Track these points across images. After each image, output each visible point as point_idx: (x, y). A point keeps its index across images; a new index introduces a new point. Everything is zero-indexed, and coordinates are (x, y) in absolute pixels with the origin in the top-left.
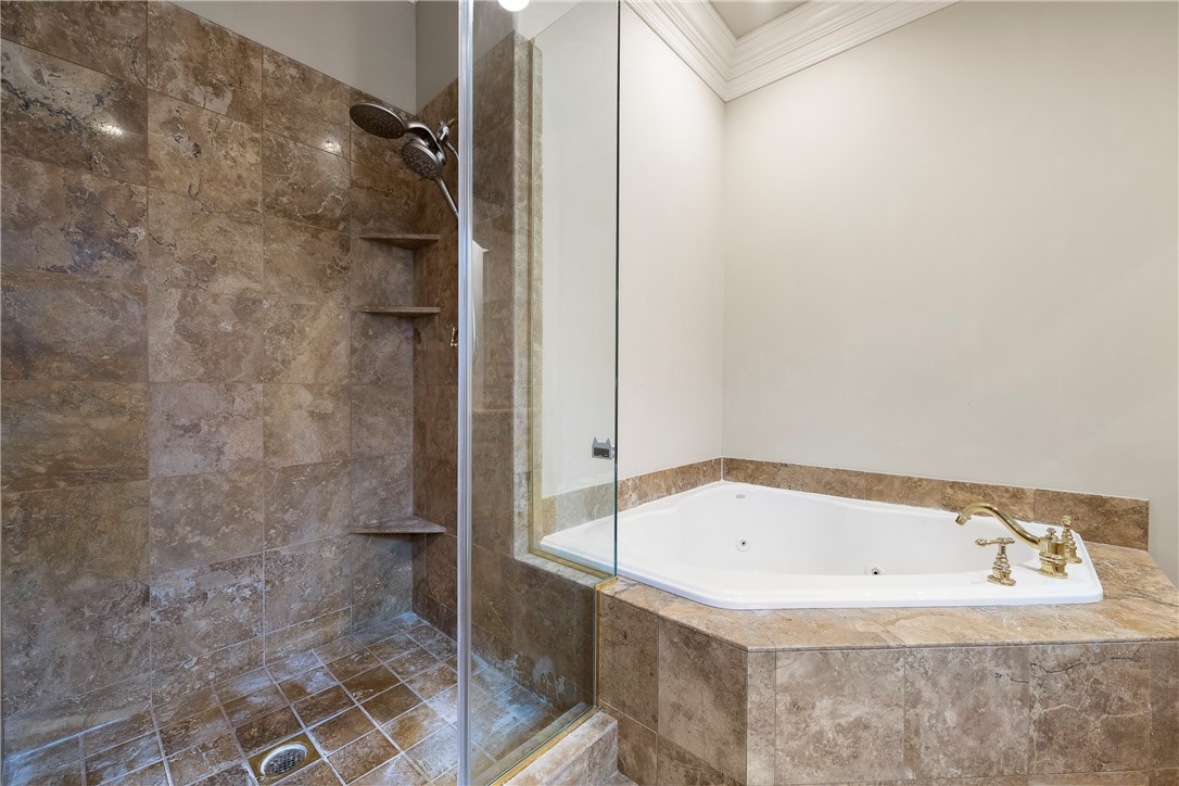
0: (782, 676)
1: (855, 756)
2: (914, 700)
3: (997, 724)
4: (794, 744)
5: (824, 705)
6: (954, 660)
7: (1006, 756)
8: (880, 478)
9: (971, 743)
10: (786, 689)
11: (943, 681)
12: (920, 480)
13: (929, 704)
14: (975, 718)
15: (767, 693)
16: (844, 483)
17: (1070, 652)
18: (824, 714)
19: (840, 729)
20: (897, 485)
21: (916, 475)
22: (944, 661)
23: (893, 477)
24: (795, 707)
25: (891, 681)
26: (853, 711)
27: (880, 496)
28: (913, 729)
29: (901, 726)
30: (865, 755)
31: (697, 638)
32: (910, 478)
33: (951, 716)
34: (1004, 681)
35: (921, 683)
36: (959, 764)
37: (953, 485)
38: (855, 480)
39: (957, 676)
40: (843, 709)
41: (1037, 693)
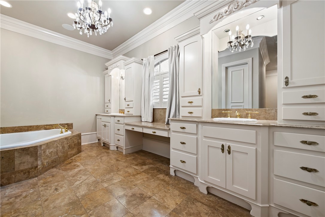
0: (42, 148)
1: (51, 156)
2: (57, 147)
3: (65, 147)
4: (44, 157)
5: (47, 151)
6: (61, 141)
7: (66, 151)
8: (31, 126)
9: (63, 150)
10: (43, 150)
11: (60, 144)
12: (40, 125)
13: (59, 147)
14: (63, 147)
15: (40, 151)
16: (21, 129)
17: (71, 137)
18: (47, 152)
19: (50, 153)
20: (35, 127)
21: (39, 124)
22: (60, 141)
23: (34, 126)
24: (44, 152)
25: (55, 145)
26: (51, 150)
27: (31, 130)
28: (57, 150)
29: (56, 151)
30: (52, 156)
31: (26, 149)
32: (38, 125)
33: (61, 148)
34: (66, 141)
35: (58, 145)
36: (62, 153)
37: (46, 125)
38: (24, 128)
39: (61, 143)
40: (50, 150)
41: (68, 142)
